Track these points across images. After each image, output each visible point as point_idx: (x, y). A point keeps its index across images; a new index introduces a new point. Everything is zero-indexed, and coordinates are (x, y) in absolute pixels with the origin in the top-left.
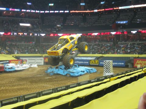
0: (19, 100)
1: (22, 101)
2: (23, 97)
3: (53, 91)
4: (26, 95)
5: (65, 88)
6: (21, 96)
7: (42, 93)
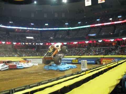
0: (26, 88)
1: (28, 89)
3: (48, 81)
4: (30, 85)
5: (56, 79)
7: (41, 83)
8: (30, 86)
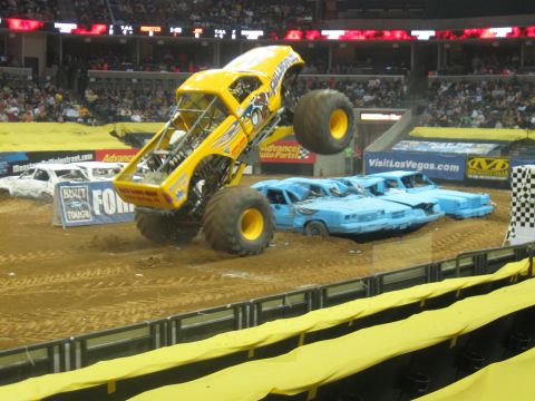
1: (73, 368)
2: (78, 344)
3: (236, 313)
6: (69, 341)
7: (178, 325)
8: (92, 345)
